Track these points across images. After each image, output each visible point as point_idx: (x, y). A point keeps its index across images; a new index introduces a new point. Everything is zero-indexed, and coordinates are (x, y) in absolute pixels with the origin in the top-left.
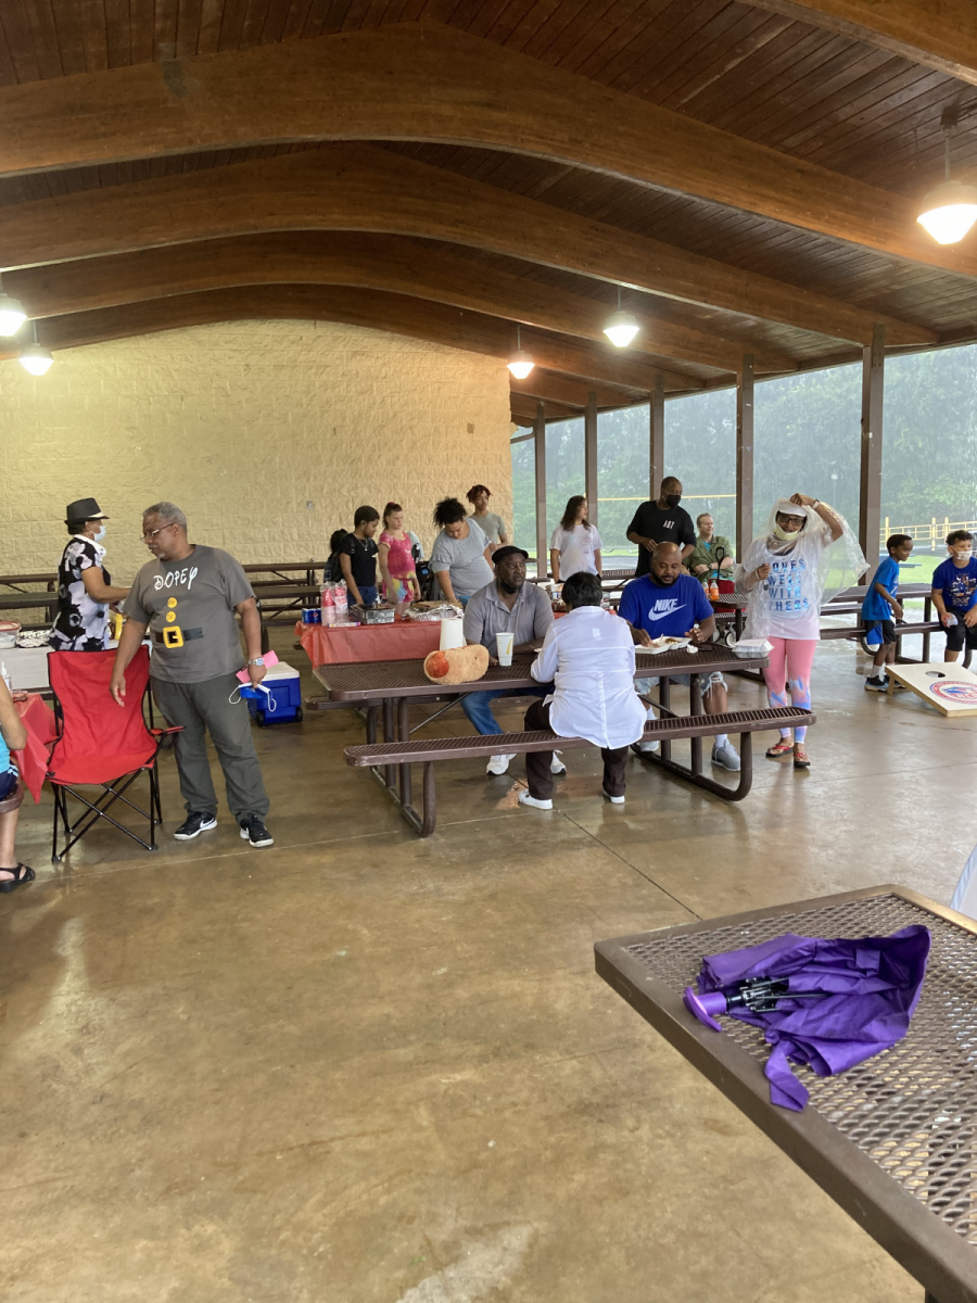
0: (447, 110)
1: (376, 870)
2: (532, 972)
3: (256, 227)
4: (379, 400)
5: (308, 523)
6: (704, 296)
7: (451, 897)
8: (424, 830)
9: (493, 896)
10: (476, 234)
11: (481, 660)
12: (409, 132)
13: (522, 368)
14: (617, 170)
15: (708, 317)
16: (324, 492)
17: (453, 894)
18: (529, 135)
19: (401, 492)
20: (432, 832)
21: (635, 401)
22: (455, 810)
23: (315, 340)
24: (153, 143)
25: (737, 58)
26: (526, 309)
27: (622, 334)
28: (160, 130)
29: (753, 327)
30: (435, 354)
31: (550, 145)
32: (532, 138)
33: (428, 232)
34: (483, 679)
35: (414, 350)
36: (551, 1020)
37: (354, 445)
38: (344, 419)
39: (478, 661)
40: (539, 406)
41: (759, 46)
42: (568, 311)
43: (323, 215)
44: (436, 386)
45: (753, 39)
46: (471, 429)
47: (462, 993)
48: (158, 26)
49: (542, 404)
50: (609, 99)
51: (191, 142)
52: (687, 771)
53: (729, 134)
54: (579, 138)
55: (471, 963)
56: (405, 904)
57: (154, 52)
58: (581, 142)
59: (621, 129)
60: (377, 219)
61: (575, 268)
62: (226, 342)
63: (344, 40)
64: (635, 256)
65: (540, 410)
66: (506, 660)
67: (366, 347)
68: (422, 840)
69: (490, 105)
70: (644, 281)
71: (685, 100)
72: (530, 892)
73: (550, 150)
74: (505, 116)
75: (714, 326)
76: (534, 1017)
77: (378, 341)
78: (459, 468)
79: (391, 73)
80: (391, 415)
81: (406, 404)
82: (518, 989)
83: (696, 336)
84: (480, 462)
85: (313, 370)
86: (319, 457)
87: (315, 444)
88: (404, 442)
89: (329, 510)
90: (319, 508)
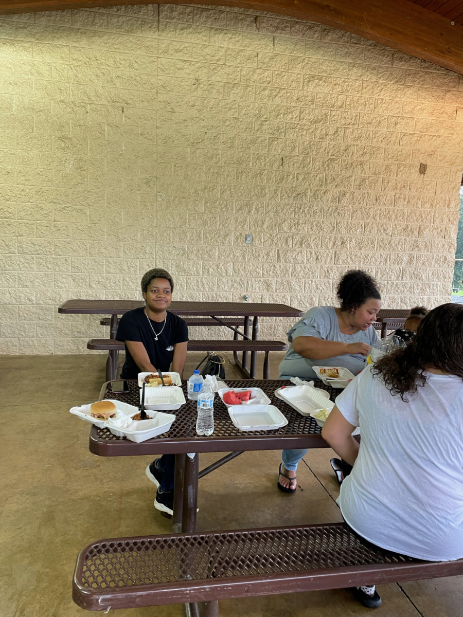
4: (332, 131)
5: (244, 257)
16: (265, 227)
19: (343, 232)
23: (272, 58)
30: (396, 86)
35: (374, 79)
37: (301, 178)
38: (294, 148)
44: (393, 120)
46: (423, 169)
62: (176, 51)
67: (325, 71)
77: (338, 66)
78: (406, 211)
80: (343, 148)
81: (360, 137)
84: (427, 206)
85: (267, 92)
86: (263, 188)
87: (261, 174)
88: (353, 178)
89: (267, 244)
90: (257, 243)
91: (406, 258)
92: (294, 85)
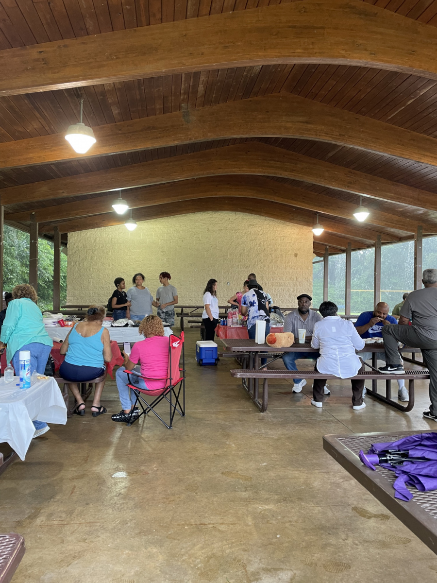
0: (289, 125)
1: (241, 423)
2: (304, 469)
3: (214, 173)
4: (258, 243)
5: (227, 290)
6: (399, 200)
7: (271, 436)
8: (263, 409)
9: (289, 438)
10: (300, 175)
11: (290, 339)
12: (274, 133)
13: (319, 231)
14: (359, 146)
15: (401, 209)
16: (234, 279)
17: (273, 435)
18: (323, 133)
19: (265, 280)
20: (266, 410)
21: (369, 246)
22: (277, 403)
23: (235, 220)
24: (177, 140)
25: (412, 99)
26: (321, 207)
27: (362, 216)
28: (180, 135)
29: (422, 214)
31: (331, 137)
32: (324, 134)
33: (281, 175)
34: (291, 347)
35: (274, 224)
36: (310, 490)
37: (247, 260)
38: (244, 250)
39: (289, 339)
40: (326, 248)
41: (421, 94)
42: (339, 207)
43: (239, 168)
44: (282, 238)
45: (418, 92)
46: (296, 255)
47: (272, 474)
48: (181, 97)
49: (328, 247)
50: (357, 119)
51: (190, 139)
52: (384, 397)
53: (409, 131)
54: (344, 134)
55: (278, 463)
56: (251, 436)
57: (180, 107)
58: (344, 135)
59: (362, 130)
60: (261, 170)
61: (341, 188)
62: (201, 220)
63: (250, 101)
64: (368, 183)
65: (326, 250)
66: (302, 341)
67: (255, 223)
68: (261, 413)
69: (307, 122)
70: (371, 193)
71: (390, 118)
72: (307, 438)
73: (331, 139)
74: (312, 126)
75: (404, 214)
76: (303, 487)
77: (260, 220)
78: (290, 271)
79: (268, 112)
80: (263, 249)
81: (270, 245)
82: (297, 475)
83: (396, 218)
84: (299, 269)
85: (233, 231)
86: (233, 265)
87: (232, 260)
88: (268, 260)
89: (236, 285)
90: (232, 285)
91: (292, 290)
92: (243, 228)
